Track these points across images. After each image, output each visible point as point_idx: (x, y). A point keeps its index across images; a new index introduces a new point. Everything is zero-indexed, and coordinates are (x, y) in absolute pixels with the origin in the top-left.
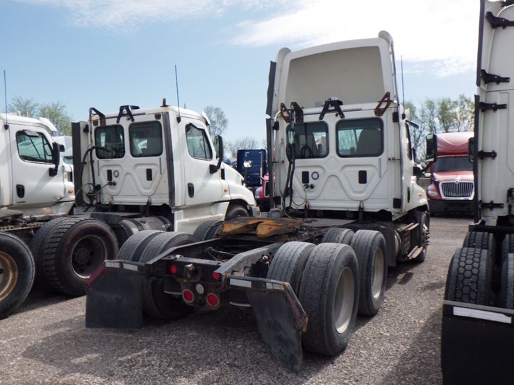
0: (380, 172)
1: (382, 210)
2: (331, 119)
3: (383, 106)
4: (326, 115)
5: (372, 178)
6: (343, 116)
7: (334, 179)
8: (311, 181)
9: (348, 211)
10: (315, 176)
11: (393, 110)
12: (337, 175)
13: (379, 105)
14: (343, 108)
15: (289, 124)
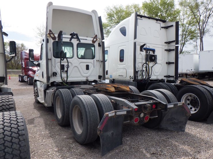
0: (94, 66)
1: (94, 80)
2: (75, 42)
3: (95, 40)
4: (73, 39)
5: (91, 68)
6: (80, 41)
7: (76, 68)
9: (82, 81)
11: (98, 42)
12: (77, 66)
13: (94, 39)
14: (80, 37)
15: (54, 41)
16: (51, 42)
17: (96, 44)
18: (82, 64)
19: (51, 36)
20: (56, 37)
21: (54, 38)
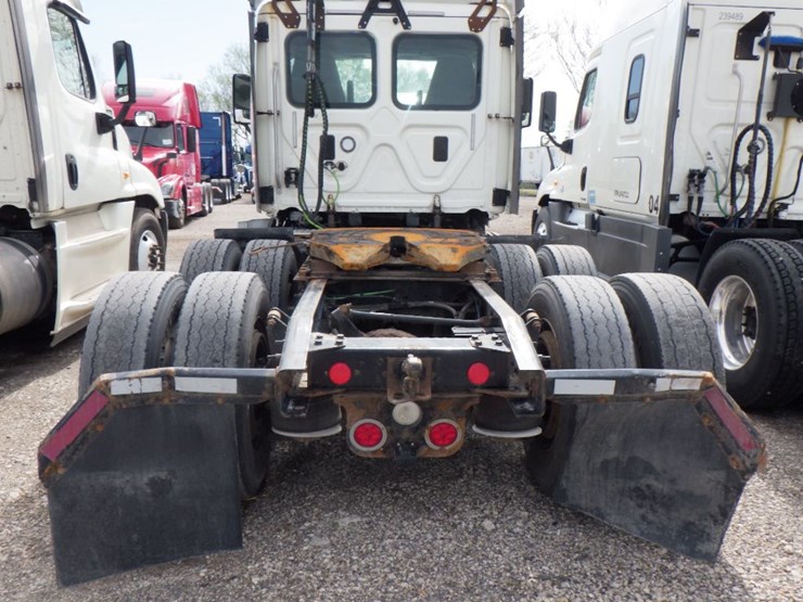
0: (472, 141)
1: (471, 211)
2: (384, 30)
3: (485, 12)
4: (374, 19)
5: (456, 151)
6: (407, 25)
7: (386, 151)
8: (339, 156)
9: (412, 213)
10: (348, 145)
11: (501, 24)
12: (393, 144)
13: (477, 11)
14: (407, 7)
15: (291, 30)
16: (278, 35)
17: (490, 36)
18: (412, 133)
19: (278, 12)
20: (298, 14)
21: (291, 19)
